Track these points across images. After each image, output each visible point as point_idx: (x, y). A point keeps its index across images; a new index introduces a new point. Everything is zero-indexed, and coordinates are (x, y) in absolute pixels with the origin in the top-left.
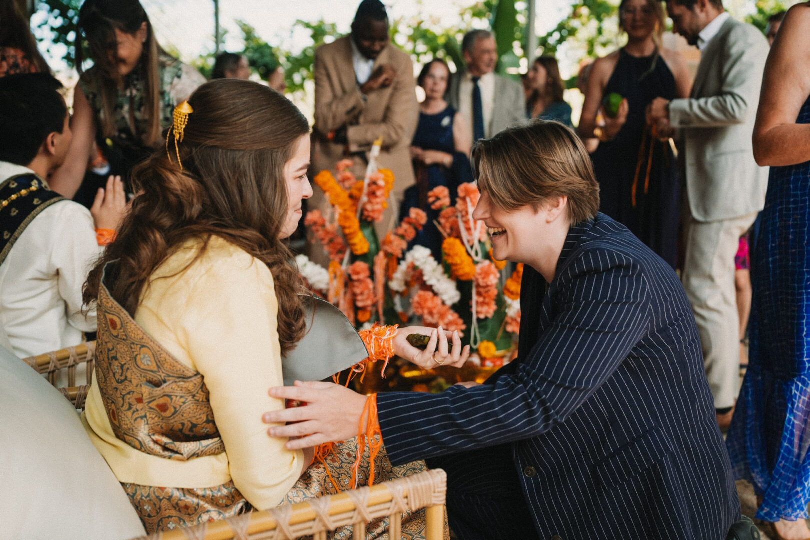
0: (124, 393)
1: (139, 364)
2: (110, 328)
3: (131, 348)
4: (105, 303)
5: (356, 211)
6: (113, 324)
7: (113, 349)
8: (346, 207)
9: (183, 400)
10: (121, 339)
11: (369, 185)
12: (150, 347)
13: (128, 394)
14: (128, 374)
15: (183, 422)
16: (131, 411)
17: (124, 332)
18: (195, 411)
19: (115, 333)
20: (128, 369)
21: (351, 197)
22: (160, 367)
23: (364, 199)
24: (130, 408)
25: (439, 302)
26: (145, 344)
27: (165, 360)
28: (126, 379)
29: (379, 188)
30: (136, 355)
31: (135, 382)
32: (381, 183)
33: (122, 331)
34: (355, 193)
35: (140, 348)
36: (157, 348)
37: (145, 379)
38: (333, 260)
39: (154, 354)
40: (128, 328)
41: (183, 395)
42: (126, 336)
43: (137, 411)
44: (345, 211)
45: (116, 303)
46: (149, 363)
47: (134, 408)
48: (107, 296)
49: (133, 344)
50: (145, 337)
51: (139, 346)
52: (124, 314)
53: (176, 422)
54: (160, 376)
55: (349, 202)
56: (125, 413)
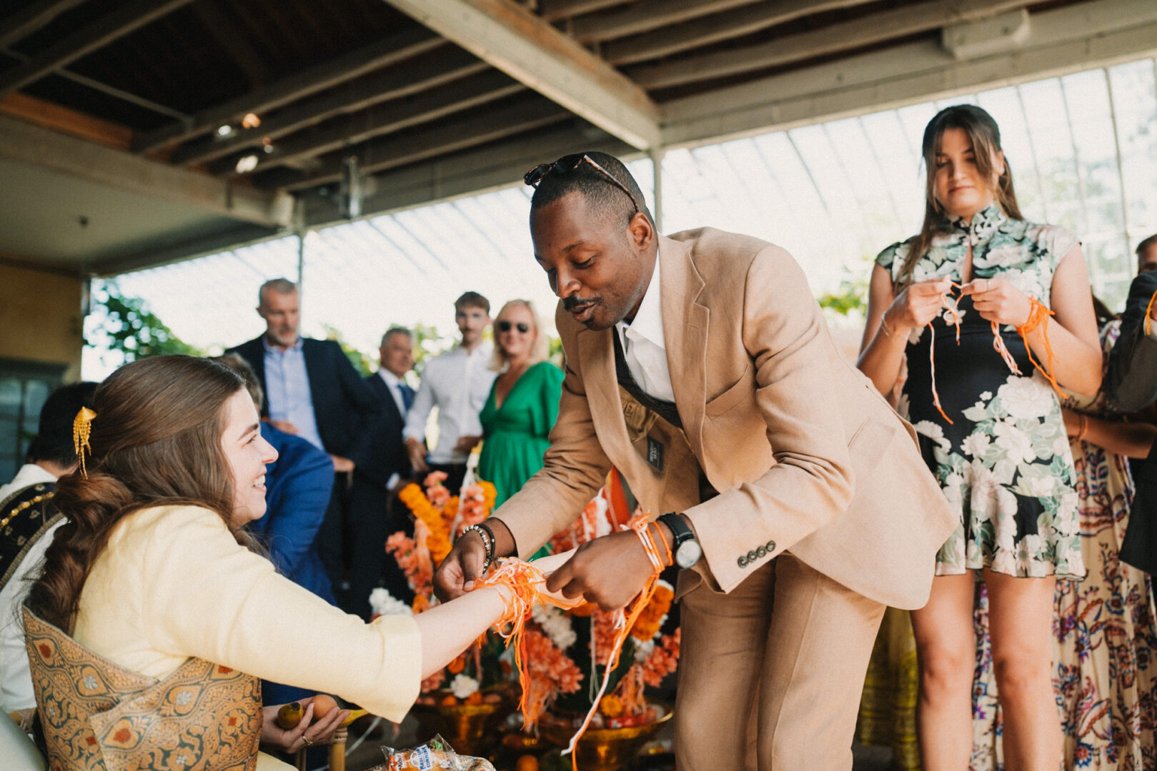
0: (69, 736)
1: (82, 690)
2: (42, 657)
3: (71, 674)
4: (31, 628)
5: (449, 534)
6: (45, 650)
7: (48, 686)
8: (437, 528)
9: (145, 721)
10: (58, 666)
11: (465, 501)
12: (92, 664)
13: (77, 734)
14: (72, 710)
15: (151, 750)
16: (84, 758)
17: (60, 655)
18: (163, 731)
19: (49, 661)
20: (69, 703)
21: (444, 516)
22: (109, 685)
23: (459, 518)
24: (81, 755)
25: (550, 644)
26: (86, 663)
27: (114, 674)
28: (69, 716)
29: (477, 503)
30: (78, 681)
31: (81, 717)
32: (480, 498)
33: (57, 655)
34: (449, 511)
35: (81, 671)
36: (101, 663)
37: (94, 708)
38: (420, 593)
39: (99, 671)
40: (63, 648)
41: (145, 714)
42: (63, 660)
43: (92, 755)
44: (435, 532)
45: (44, 622)
46: (95, 685)
47: (86, 753)
48: (32, 618)
49: (72, 667)
50: (85, 654)
51: (80, 667)
52: (57, 632)
53: (143, 753)
54: (112, 698)
55: (441, 522)
56: (75, 762)
